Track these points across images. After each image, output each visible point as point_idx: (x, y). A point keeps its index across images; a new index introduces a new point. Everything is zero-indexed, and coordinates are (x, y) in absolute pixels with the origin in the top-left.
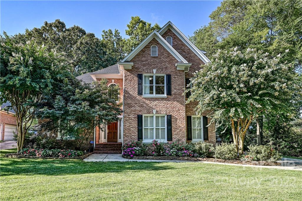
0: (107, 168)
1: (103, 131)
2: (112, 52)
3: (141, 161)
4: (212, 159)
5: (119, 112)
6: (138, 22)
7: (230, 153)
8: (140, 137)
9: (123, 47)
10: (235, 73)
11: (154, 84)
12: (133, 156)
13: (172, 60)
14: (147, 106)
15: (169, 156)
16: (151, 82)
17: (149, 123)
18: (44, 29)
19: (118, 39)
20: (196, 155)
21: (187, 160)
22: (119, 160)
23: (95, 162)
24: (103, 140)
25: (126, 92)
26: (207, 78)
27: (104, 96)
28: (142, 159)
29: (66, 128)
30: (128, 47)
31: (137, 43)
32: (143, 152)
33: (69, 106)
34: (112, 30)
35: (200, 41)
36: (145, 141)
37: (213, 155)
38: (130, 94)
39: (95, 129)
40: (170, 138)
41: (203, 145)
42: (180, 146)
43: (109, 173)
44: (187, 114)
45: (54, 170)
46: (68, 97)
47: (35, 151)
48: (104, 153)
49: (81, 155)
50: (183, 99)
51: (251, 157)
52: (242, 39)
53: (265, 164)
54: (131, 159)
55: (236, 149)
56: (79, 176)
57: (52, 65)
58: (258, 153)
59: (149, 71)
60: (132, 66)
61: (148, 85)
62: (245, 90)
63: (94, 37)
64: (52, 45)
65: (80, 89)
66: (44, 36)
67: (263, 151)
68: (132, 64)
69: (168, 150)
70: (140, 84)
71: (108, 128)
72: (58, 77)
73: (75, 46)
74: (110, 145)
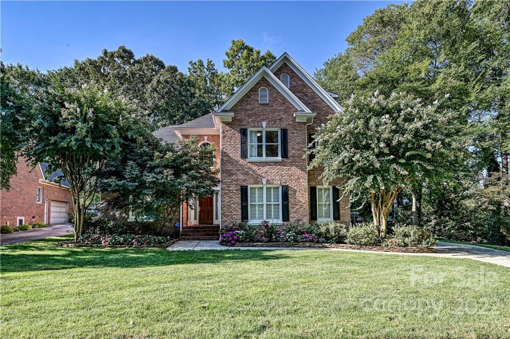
0: (200, 257)
1: (192, 208)
2: (203, 94)
3: (245, 248)
4: (342, 245)
5: (215, 182)
6: (241, 49)
7: (368, 236)
8: (245, 217)
9: (220, 85)
10: (373, 128)
11: (264, 143)
12: (235, 242)
13: (289, 108)
14: (254, 173)
15: (284, 242)
16: (260, 139)
17: (257, 197)
18: (103, 60)
19: (213, 74)
20: (321, 239)
21: (309, 247)
22: (215, 249)
23: (182, 251)
24: (193, 222)
25: (224, 154)
26: (335, 135)
27: (193, 160)
28: (247, 246)
29: (142, 206)
30: (228, 86)
31: (240, 80)
32: (248, 237)
33: (145, 175)
34: (203, 61)
35: (333, 77)
36: (252, 222)
37: (345, 240)
38: (229, 157)
39: (181, 206)
40: (286, 217)
41: (332, 227)
42: (299, 228)
43: (202, 264)
44: (310, 183)
45: (129, 261)
46: (144, 162)
47: (100, 238)
48: (194, 239)
49: (164, 242)
50: (305, 163)
51: (396, 242)
52: (392, 75)
53: (414, 251)
54: (232, 246)
55: (376, 231)
56: (164, 268)
57: (121, 119)
58: (406, 235)
59: (256, 124)
60: (233, 118)
61: (256, 144)
62: (386, 151)
63: (177, 71)
64: (115, 84)
65: (160, 152)
66: (102, 70)
67: (412, 233)
68: (232, 114)
69: (284, 234)
70: (244, 143)
71: (200, 205)
72: (129, 134)
73: (149, 86)
74: (202, 228)
